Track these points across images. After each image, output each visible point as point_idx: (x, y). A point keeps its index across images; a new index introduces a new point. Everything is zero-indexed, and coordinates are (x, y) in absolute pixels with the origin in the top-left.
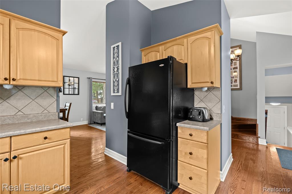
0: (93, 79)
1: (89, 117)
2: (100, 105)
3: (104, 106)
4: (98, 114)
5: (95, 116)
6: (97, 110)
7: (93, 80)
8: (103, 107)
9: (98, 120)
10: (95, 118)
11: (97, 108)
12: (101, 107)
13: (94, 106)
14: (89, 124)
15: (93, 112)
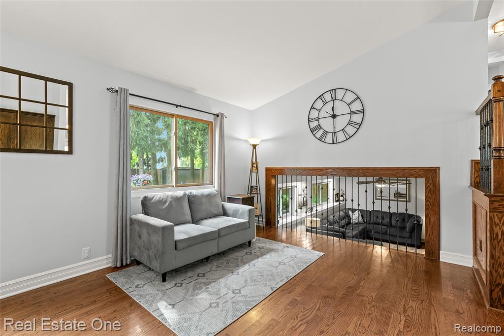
0: (130, 98)
1: (114, 242)
2: (157, 194)
3: (172, 197)
4: (149, 235)
5: (140, 237)
6: (146, 213)
7: (132, 101)
8: (169, 200)
9: (149, 256)
10: (139, 248)
11: (147, 206)
12: (162, 202)
13: (136, 195)
14: (115, 269)
15: (132, 221)
